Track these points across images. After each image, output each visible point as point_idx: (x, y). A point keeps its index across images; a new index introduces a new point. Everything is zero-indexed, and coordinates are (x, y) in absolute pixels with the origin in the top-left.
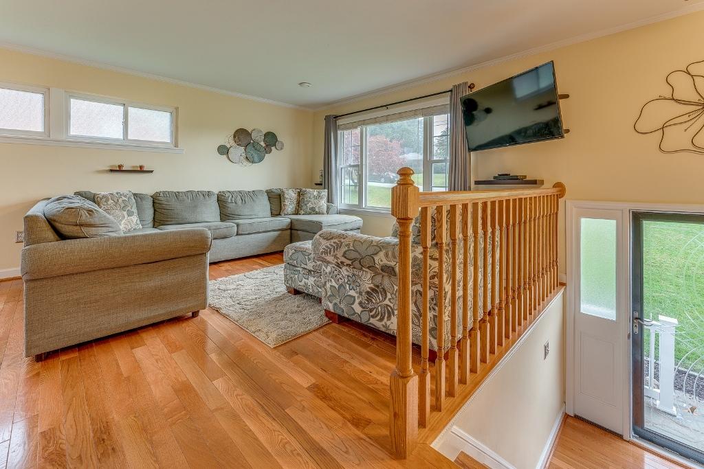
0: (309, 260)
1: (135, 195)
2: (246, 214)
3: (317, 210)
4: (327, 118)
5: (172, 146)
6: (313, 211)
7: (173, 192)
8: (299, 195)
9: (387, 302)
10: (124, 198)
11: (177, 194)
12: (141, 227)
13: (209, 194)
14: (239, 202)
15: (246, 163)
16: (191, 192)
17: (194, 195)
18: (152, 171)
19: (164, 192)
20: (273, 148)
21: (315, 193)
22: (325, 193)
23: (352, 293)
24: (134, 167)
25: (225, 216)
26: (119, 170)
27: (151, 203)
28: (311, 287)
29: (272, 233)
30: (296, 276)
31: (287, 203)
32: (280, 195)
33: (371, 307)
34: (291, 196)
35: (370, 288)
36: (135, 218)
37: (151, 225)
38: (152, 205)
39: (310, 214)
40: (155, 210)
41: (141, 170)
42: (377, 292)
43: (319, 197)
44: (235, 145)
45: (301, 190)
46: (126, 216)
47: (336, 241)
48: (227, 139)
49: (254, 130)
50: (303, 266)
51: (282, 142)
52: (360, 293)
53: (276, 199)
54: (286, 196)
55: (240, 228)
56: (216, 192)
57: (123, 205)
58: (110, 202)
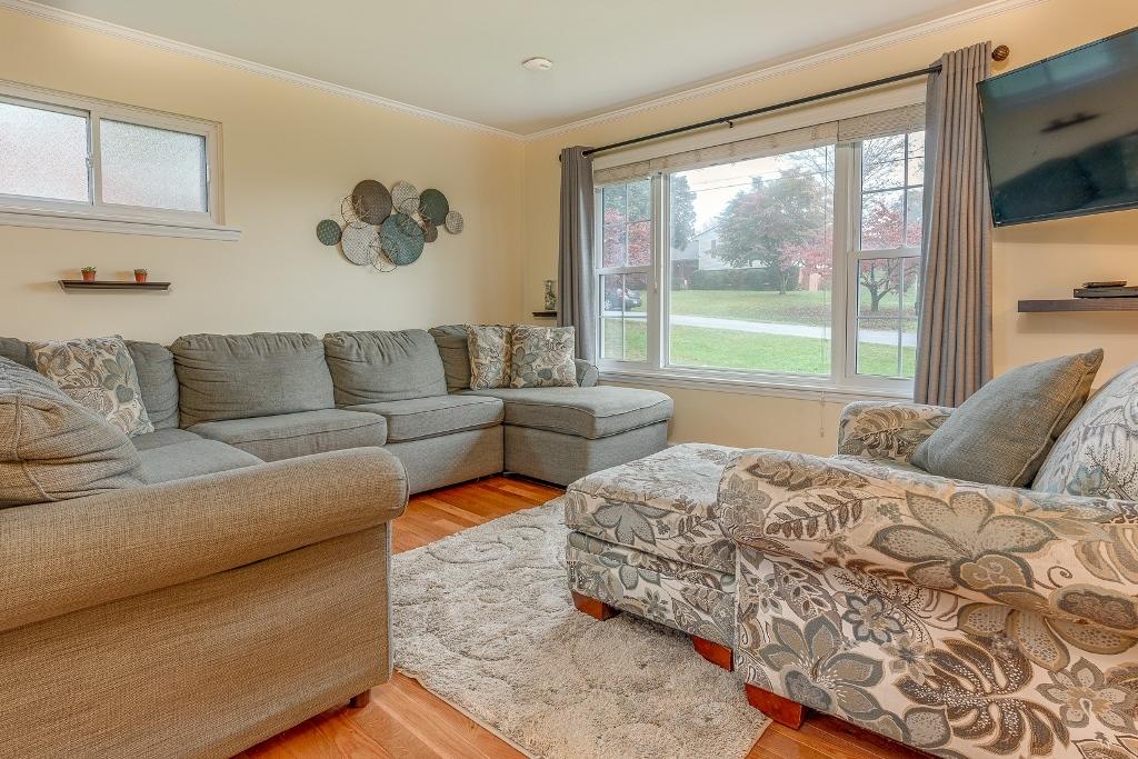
0: (664, 529)
1: (130, 345)
2: (394, 388)
3: (556, 375)
4: (567, 157)
5: (209, 222)
6: (547, 380)
7: (220, 337)
8: (510, 342)
9: (1028, 693)
10: (107, 356)
11: (231, 343)
12: (152, 428)
13: (306, 339)
14: (377, 360)
15: (381, 263)
16: (265, 337)
17: (272, 343)
18: (165, 286)
19: (201, 338)
20: (440, 228)
21: (549, 336)
22: (569, 335)
23: (869, 649)
24: (119, 274)
25: (347, 395)
26: (86, 283)
27: (170, 368)
28: (669, 607)
29: (464, 435)
30: (615, 572)
31: (485, 360)
32: (465, 341)
33: (953, 704)
34: (491, 344)
35: (946, 641)
36: (136, 407)
37: (174, 422)
38: (171, 372)
39: (539, 385)
40: (180, 384)
41: (140, 283)
42: (980, 658)
43: (559, 344)
44: (355, 220)
45: (513, 328)
46: (115, 401)
47: (830, 492)
48: (336, 207)
49: (398, 184)
50: (639, 544)
51: (459, 215)
52: (906, 655)
53: (456, 349)
54: (481, 342)
55: (395, 425)
56: (320, 336)
57: (105, 374)
58: (74, 365)
